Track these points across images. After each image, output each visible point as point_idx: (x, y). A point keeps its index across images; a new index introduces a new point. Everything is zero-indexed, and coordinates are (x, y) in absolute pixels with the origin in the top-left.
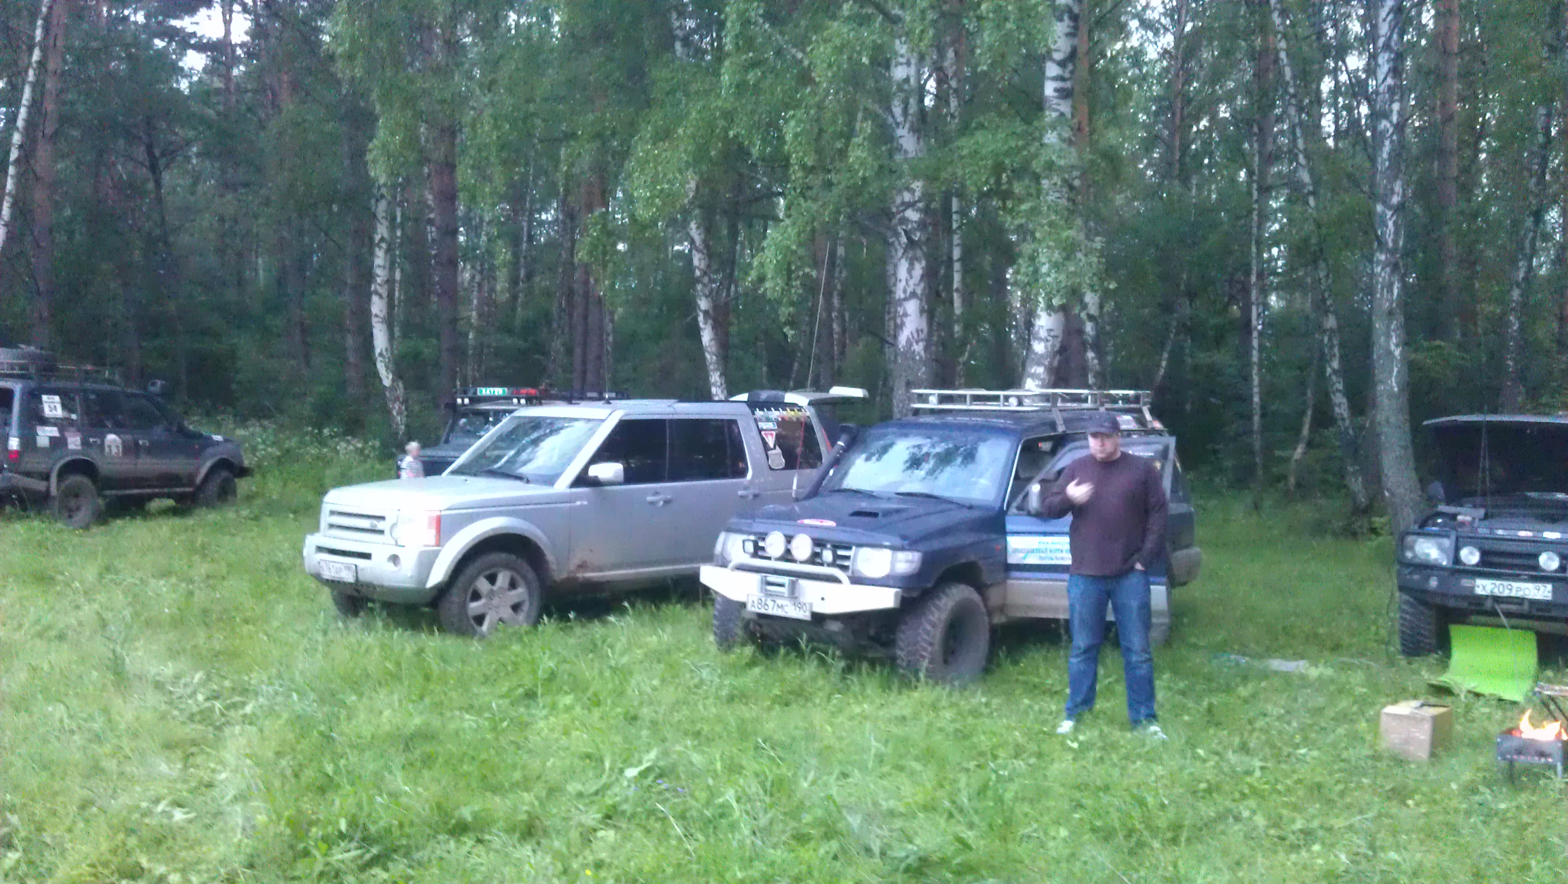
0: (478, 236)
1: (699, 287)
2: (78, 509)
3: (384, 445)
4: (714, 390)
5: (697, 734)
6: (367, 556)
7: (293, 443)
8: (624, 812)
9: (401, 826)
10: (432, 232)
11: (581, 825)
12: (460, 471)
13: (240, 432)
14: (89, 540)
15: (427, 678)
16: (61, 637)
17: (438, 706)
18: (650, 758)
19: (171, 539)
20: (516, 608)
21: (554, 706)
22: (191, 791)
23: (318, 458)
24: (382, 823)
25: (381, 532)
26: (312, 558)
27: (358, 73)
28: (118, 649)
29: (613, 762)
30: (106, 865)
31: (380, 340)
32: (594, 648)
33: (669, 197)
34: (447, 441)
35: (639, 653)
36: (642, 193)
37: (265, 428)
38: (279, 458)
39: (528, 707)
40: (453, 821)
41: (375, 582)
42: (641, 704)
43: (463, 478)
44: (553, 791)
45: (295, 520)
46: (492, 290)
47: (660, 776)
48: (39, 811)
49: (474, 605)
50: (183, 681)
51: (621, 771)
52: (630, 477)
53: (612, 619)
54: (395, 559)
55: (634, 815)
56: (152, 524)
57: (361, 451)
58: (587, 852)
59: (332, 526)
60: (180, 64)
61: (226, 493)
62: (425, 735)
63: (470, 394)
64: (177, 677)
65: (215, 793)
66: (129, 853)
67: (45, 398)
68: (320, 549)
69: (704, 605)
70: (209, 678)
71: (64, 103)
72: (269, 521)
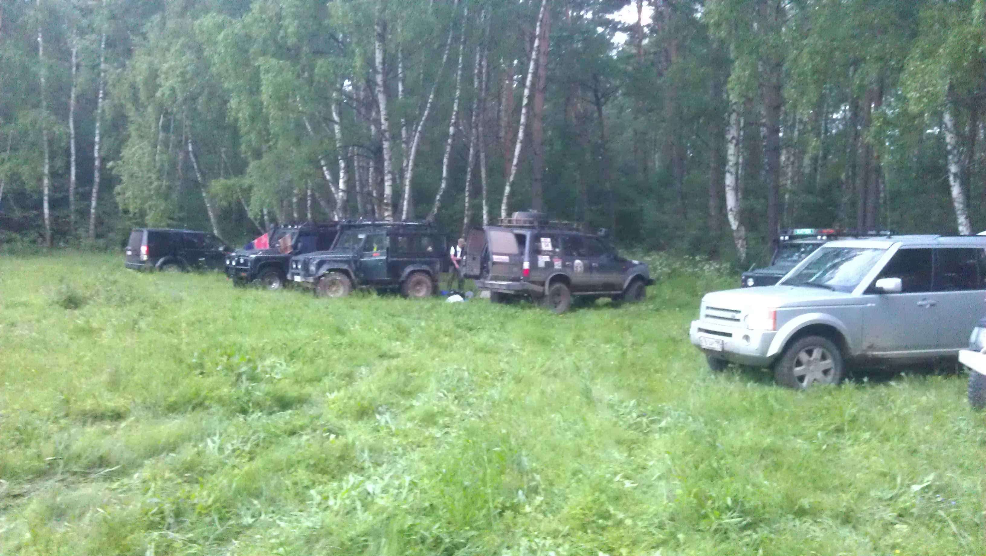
0: (793, 132)
1: (950, 157)
2: (560, 302)
3: (733, 267)
4: (961, 228)
5: (961, 466)
6: (729, 335)
7: (677, 265)
8: (912, 514)
9: (764, 507)
10: (764, 131)
11: (882, 518)
12: (786, 283)
13: (648, 259)
14: (566, 320)
15: (771, 414)
16: (555, 375)
17: (780, 433)
18: (930, 478)
19: (611, 321)
20: (826, 372)
21: (856, 439)
22: (634, 470)
23: (693, 274)
24: (752, 503)
25: (738, 320)
26: (695, 335)
27: (723, 34)
28: (588, 383)
29: (903, 480)
30: (590, 509)
31: (731, 200)
32: (881, 402)
33: (934, 97)
34: (773, 264)
35: (914, 407)
36: (912, 95)
37: (661, 257)
38: (669, 274)
39: (838, 437)
40: (797, 507)
41: (735, 351)
42: (919, 442)
43: (790, 287)
44: (861, 495)
45: (680, 311)
46: (800, 166)
47: (936, 492)
48: (550, 473)
49: (798, 369)
50: (624, 404)
51: (909, 486)
52: (905, 288)
53: (893, 383)
54: (747, 337)
55: (919, 517)
56: (600, 312)
57: (718, 270)
58: (887, 537)
59: (707, 316)
60: (612, 41)
61: (639, 295)
62: (772, 450)
63: (789, 233)
64: (621, 402)
65: (647, 473)
66: (602, 504)
67: (542, 239)
68: (700, 330)
69: (959, 377)
70: (639, 405)
71: (550, 70)
72: (665, 312)
